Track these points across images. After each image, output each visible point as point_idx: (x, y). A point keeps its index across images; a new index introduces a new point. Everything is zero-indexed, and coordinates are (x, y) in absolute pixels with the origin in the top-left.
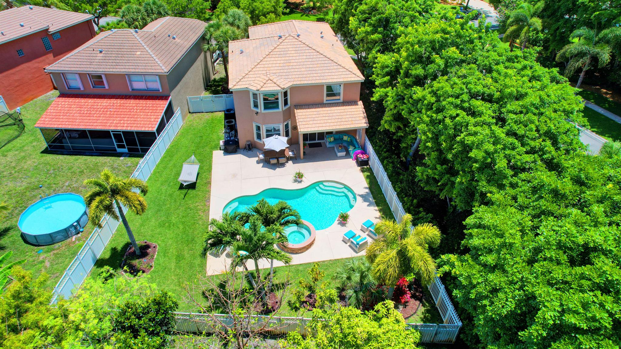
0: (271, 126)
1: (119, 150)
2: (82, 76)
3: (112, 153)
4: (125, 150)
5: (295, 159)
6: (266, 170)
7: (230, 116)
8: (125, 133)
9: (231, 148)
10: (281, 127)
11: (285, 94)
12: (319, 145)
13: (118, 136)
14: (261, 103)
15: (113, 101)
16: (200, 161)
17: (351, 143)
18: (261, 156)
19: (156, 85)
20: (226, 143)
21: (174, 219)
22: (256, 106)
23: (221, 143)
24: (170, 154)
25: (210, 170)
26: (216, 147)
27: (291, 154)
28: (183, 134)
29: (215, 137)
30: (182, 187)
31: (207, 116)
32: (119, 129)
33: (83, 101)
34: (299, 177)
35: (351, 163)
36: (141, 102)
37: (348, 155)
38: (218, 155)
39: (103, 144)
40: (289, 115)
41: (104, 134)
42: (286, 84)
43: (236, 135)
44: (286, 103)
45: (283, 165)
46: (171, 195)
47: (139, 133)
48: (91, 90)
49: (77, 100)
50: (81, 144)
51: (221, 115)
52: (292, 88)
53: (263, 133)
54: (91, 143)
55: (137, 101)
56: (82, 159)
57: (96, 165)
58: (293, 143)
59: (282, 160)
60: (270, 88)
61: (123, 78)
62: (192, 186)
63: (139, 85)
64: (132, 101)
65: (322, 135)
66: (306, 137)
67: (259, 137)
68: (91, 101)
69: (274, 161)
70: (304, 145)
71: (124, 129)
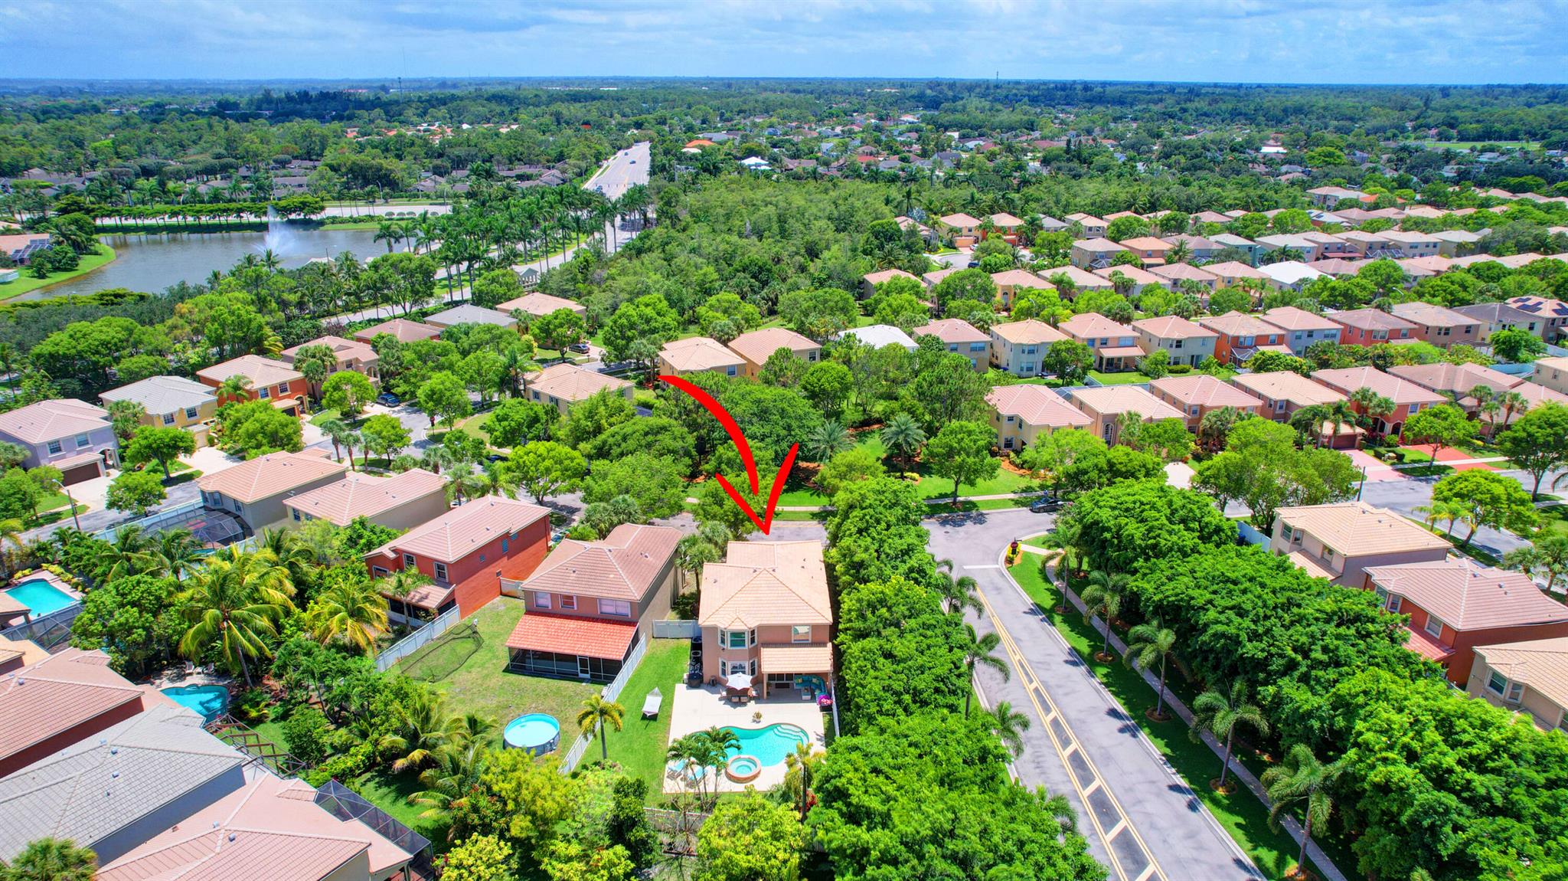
0: (737, 663)
1: (582, 675)
2: (554, 596)
3: (573, 677)
4: (588, 676)
5: (758, 699)
6: (728, 707)
7: (697, 646)
8: (591, 659)
9: (695, 682)
10: (747, 665)
11: (753, 632)
12: (787, 686)
13: (584, 661)
14: (728, 639)
15: (580, 623)
16: (663, 694)
17: (819, 687)
18: (724, 693)
19: (626, 610)
20: (691, 677)
21: (636, 746)
22: (723, 641)
23: (685, 676)
24: (632, 684)
25: (671, 704)
26: (680, 680)
27: (754, 693)
28: (645, 663)
29: (679, 668)
30: (644, 717)
31: (673, 643)
32: (588, 654)
33: (550, 620)
34: (758, 716)
35: (815, 707)
36: (610, 626)
37: (813, 699)
38: (681, 689)
39: (566, 667)
40: (755, 653)
41: (571, 658)
42: (753, 624)
43: (701, 669)
44: (753, 641)
45: (744, 704)
46: (633, 725)
47: (605, 660)
48: (560, 609)
49: (544, 619)
50: (543, 665)
51: (688, 643)
52: (760, 627)
53: (729, 669)
54: (555, 666)
55: (605, 625)
56: (544, 682)
57: (559, 689)
58: (757, 682)
59: (744, 699)
60: (738, 627)
61: (594, 601)
62: (654, 717)
63: (608, 609)
64: (599, 625)
65: (790, 676)
66: (771, 676)
67: (724, 672)
68: (557, 621)
69: (736, 699)
70: (768, 685)
71: (592, 655)
